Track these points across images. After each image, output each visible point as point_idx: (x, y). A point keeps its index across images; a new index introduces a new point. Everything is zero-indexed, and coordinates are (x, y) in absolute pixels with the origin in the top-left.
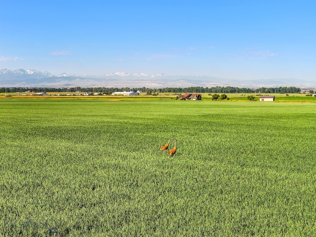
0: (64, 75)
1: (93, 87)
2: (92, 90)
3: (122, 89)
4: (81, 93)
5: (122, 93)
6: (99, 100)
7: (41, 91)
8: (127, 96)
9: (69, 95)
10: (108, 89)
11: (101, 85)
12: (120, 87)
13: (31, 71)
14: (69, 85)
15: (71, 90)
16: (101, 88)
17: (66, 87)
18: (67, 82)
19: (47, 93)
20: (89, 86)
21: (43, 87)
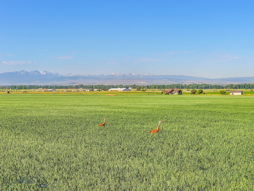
0: (70, 75)
1: (94, 85)
2: (92, 87)
3: (117, 86)
4: (84, 89)
5: (117, 89)
6: (98, 95)
7: (51, 88)
8: (121, 91)
9: (74, 91)
10: (105, 86)
11: (100, 83)
12: (115, 85)
13: (43, 72)
14: (74, 83)
15: (76, 87)
16: (100, 85)
17: (71, 85)
18: (72, 81)
19: (56, 89)
20: (90, 84)
21: (53, 85)
